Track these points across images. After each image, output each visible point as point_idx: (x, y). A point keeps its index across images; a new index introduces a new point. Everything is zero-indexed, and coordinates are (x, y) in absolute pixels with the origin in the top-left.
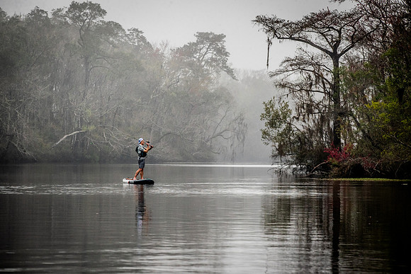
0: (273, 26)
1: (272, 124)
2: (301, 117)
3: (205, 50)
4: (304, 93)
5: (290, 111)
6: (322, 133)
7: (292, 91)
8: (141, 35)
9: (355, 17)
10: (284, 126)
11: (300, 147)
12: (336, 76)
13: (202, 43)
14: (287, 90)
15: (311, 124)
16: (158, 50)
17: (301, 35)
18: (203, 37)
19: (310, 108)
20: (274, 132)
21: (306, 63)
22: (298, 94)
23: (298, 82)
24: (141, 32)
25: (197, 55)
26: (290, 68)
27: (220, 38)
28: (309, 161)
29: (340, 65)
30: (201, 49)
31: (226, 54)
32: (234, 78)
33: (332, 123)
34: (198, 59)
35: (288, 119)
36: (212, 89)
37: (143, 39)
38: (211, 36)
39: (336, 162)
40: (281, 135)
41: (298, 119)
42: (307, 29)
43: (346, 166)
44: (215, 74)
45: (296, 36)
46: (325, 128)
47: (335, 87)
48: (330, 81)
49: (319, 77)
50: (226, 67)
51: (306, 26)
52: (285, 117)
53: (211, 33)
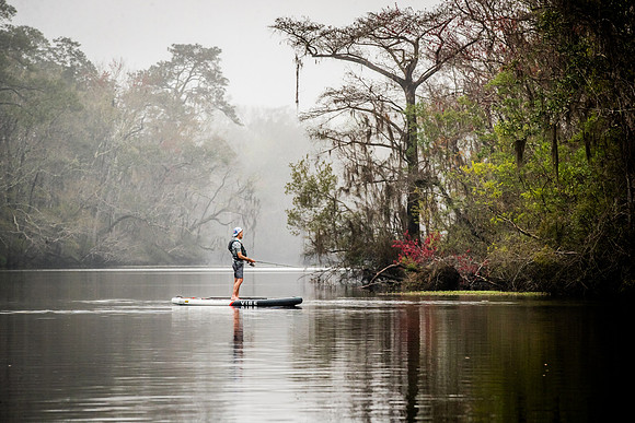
0: (303, 36)
1: (304, 201)
2: (354, 188)
3: (185, 75)
4: (357, 147)
5: (334, 179)
6: (388, 215)
7: (338, 144)
8: (75, 48)
9: (442, 20)
10: (325, 203)
11: (352, 240)
12: (411, 120)
13: (181, 61)
14: (329, 143)
15: (370, 200)
16: (106, 75)
17: (351, 51)
18: (183, 52)
19: (367, 173)
20: (308, 215)
21: (361, 97)
22: (347, 149)
23: (347, 130)
24: (76, 44)
25: (173, 83)
26: (333, 106)
27: (212, 53)
28: (367, 263)
29: (417, 100)
30: (179, 74)
31: (223, 81)
32: (236, 122)
33: (404, 198)
34: (176, 90)
35: (331, 192)
36: (199, 141)
37: (80, 55)
38: (196, 51)
39: (413, 265)
40: (320, 219)
41: (347, 191)
42: (362, 40)
43: (430, 271)
44: (204, 116)
45: (343, 51)
46: (393, 206)
47: (409, 138)
48: (401, 127)
49: (383, 120)
50: (223, 103)
51: (360, 35)
52: (326, 189)
53: (197, 46)
